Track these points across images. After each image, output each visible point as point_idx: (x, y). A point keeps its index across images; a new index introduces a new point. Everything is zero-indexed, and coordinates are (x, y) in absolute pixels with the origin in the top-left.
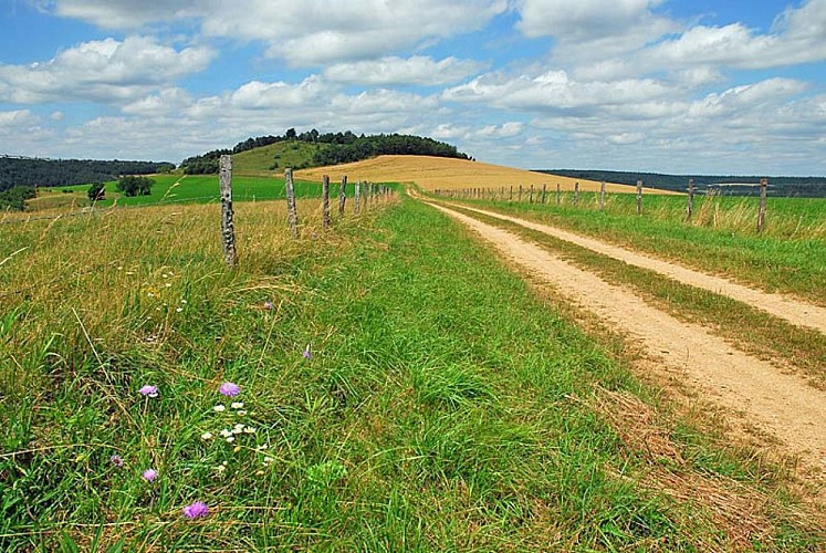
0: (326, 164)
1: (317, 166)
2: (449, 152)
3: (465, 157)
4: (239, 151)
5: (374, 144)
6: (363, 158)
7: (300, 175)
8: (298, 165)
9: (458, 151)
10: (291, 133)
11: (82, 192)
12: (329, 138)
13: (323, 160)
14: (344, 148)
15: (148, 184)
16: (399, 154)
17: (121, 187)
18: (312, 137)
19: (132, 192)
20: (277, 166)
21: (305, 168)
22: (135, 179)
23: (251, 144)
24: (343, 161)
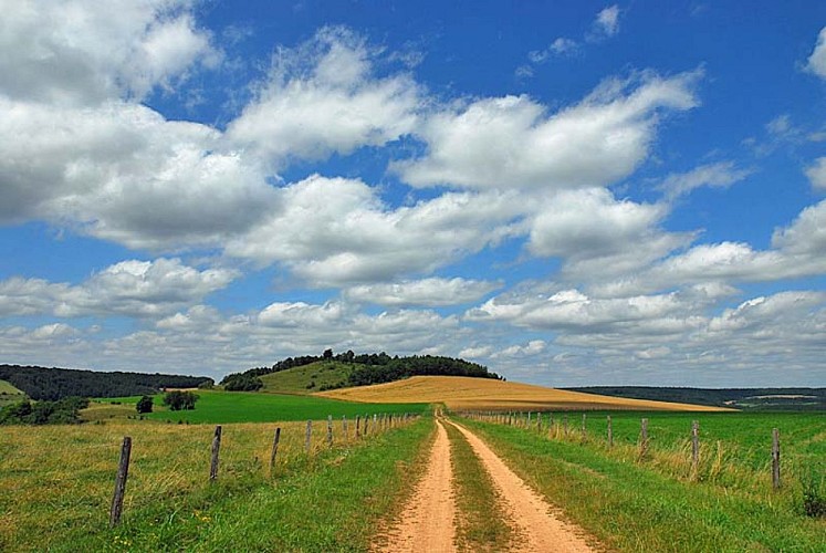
0: (360, 384)
1: (351, 386)
2: (479, 372)
3: (495, 377)
4: (278, 370)
5: (407, 366)
6: (396, 379)
7: (337, 394)
8: (334, 384)
9: (489, 371)
10: (329, 353)
11: (131, 404)
12: (364, 359)
13: (359, 380)
14: (377, 369)
15: (192, 399)
16: (431, 374)
17: (168, 401)
18: (348, 358)
19: (177, 406)
20: (313, 385)
21: (340, 387)
22: (180, 394)
23: (289, 363)
24: (377, 381)
